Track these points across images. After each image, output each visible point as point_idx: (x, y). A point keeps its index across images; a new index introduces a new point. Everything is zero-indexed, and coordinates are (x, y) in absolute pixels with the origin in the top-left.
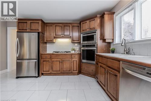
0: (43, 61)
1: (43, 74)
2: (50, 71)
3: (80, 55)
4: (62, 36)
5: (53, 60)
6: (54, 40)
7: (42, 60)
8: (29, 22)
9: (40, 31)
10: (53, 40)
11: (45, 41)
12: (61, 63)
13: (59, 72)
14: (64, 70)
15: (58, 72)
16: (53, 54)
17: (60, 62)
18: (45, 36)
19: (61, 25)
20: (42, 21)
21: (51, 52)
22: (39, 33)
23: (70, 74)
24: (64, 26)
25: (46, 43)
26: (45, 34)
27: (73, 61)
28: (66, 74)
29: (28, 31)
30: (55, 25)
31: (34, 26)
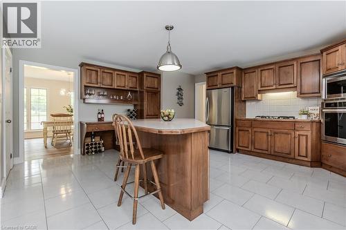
0: (239, 130)
1: (238, 151)
2: (250, 147)
3: (318, 124)
4: (274, 87)
5: (255, 129)
6: (259, 95)
7: (237, 129)
8: (220, 74)
9: (235, 84)
10: (257, 96)
11: (243, 99)
12: (269, 137)
13: (267, 152)
14: (276, 150)
15: (264, 152)
16: (255, 120)
17: (268, 135)
18: (243, 90)
19: (272, 67)
20: (238, 68)
21: (253, 117)
22: (232, 88)
23: (291, 161)
24: (280, 67)
25: (245, 101)
26: (243, 86)
27: (297, 136)
28: (282, 159)
29: (219, 86)
30: (259, 69)
31: (227, 79)
